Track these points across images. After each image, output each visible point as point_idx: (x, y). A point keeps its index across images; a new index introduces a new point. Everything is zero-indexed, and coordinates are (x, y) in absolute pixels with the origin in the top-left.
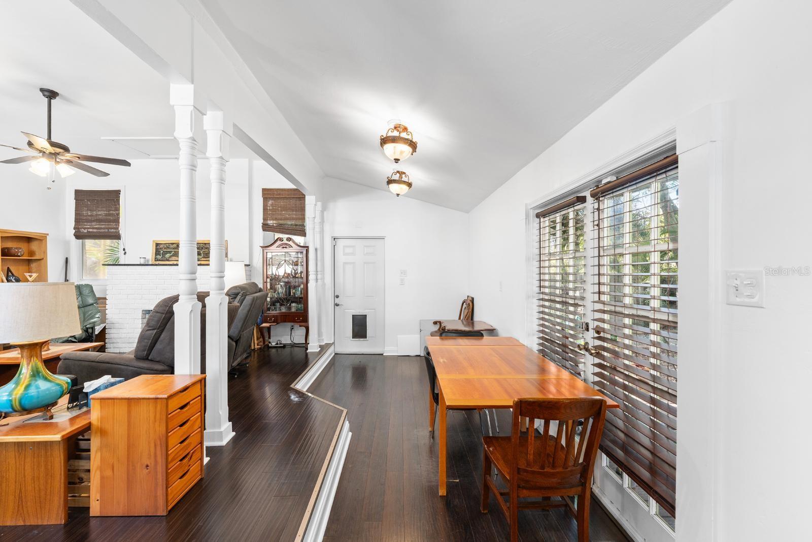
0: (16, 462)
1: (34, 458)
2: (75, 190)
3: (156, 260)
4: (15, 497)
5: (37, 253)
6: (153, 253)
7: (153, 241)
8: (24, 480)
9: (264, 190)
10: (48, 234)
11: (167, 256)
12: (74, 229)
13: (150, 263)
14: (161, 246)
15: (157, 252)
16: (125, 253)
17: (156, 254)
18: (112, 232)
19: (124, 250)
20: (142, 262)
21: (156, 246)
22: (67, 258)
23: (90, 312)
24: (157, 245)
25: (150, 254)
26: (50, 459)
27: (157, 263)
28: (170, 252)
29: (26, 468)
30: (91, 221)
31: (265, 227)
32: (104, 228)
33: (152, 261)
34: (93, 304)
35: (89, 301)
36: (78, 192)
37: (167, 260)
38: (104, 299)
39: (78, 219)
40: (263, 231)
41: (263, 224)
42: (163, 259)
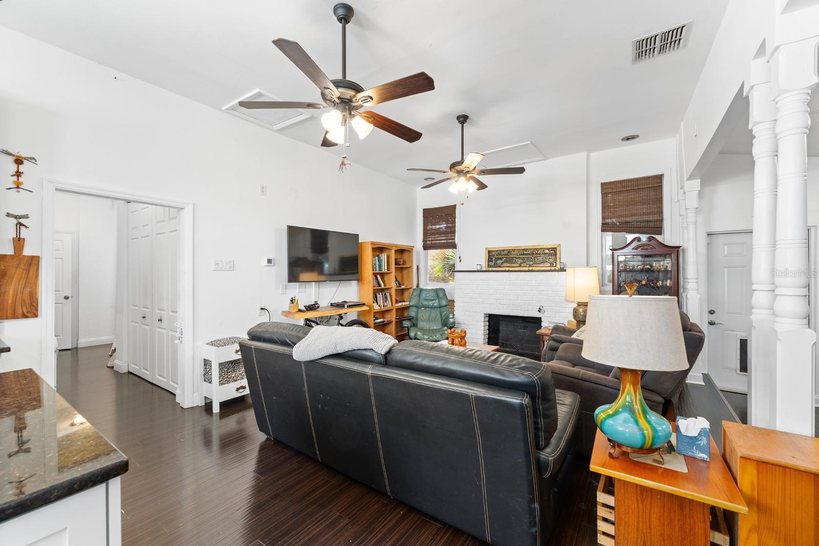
0: (638, 507)
1: (664, 511)
2: (423, 210)
3: (489, 266)
5: (407, 262)
6: (486, 260)
7: (486, 249)
8: (650, 533)
9: (603, 185)
10: (413, 247)
11: (499, 262)
12: (423, 241)
13: (484, 269)
14: (493, 253)
15: (490, 260)
16: (460, 261)
17: (489, 261)
18: (450, 243)
19: (460, 258)
20: (479, 268)
21: (489, 253)
22: (418, 266)
23: (445, 313)
24: (489, 252)
25: (483, 261)
26: (689, 520)
27: (490, 269)
28: (501, 259)
29: (652, 520)
30: (435, 234)
31: (606, 227)
32: (444, 240)
33: (486, 267)
34: (446, 306)
35: (444, 303)
36: (425, 210)
37: (500, 267)
38: (453, 301)
39: (426, 233)
40: (602, 231)
41: (603, 224)
42: (496, 265)
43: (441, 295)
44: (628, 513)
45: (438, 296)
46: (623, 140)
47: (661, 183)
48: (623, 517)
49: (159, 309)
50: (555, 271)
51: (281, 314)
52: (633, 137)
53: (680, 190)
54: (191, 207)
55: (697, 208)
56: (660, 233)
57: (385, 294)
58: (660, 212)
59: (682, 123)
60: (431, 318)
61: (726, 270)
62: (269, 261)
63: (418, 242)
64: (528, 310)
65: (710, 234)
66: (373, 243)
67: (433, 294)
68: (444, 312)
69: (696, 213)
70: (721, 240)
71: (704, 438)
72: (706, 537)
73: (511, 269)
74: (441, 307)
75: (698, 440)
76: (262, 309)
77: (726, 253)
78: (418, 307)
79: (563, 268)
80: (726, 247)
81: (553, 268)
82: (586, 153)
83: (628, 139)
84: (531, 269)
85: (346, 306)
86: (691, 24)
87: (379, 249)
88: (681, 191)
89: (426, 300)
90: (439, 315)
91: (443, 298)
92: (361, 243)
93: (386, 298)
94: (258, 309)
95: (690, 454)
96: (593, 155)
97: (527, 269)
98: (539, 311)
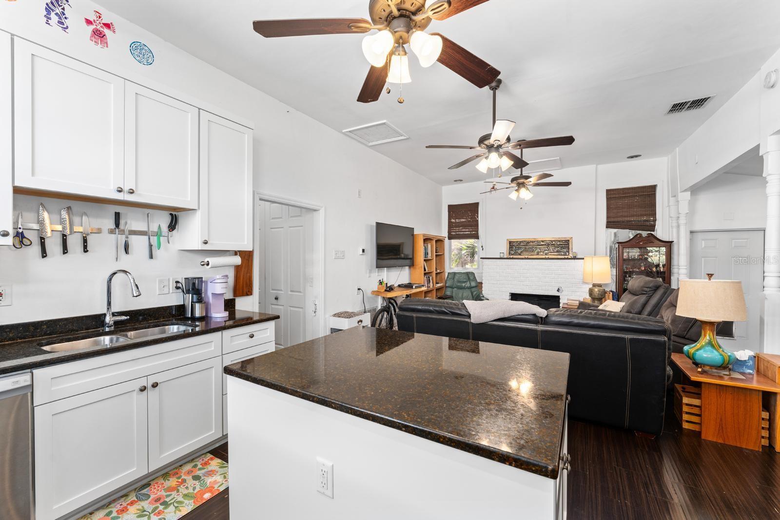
0: (717, 400)
1: (734, 400)
2: (449, 205)
3: (510, 254)
4: (716, 423)
6: (507, 249)
7: (508, 240)
8: (725, 414)
9: (608, 191)
10: (443, 237)
11: (519, 251)
12: (448, 232)
13: (505, 257)
14: (514, 244)
16: (482, 250)
17: (510, 250)
18: (474, 234)
19: (482, 247)
20: (502, 256)
21: (510, 244)
24: (510, 242)
25: (504, 249)
26: (749, 404)
27: (511, 257)
28: (521, 248)
29: (726, 406)
30: (458, 227)
31: (610, 225)
32: (468, 231)
33: (507, 255)
34: (476, 287)
35: (473, 284)
36: (449, 206)
37: (520, 255)
38: (481, 283)
39: (451, 226)
40: (606, 228)
41: (607, 222)
42: (516, 254)
43: (471, 278)
44: (711, 404)
45: (469, 278)
46: (628, 158)
47: (655, 191)
48: (707, 406)
49: (273, 290)
50: (568, 259)
51: (371, 293)
52: (636, 156)
53: (671, 198)
54: (323, 208)
55: (687, 213)
56: (654, 231)
57: (429, 277)
58: (654, 215)
59: (677, 149)
60: (464, 297)
61: (703, 259)
62: (363, 251)
63: (444, 233)
64: (548, 290)
65: (692, 232)
66: (424, 235)
67: (465, 276)
68: (475, 291)
69: (686, 217)
70: (700, 236)
71: (751, 361)
72: (760, 415)
73: (529, 257)
74: (471, 288)
75: (747, 363)
76: (359, 289)
77: (703, 246)
78: (452, 287)
79: (576, 256)
80: (703, 242)
81: (566, 257)
82: (595, 165)
83: (632, 157)
84: (547, 257)
85: (414, 287)
86: (713, 97)
87: (427, 240)
88: (672, 200)
89: (459, 282)
90: (470, 294)
91: (473, 281)
92: (416, 235)
93: (429, 280)
94: (357, 289)
95: (742, 371)
96: (600, 167)
97: (544, 257)
98: (558, 290)
